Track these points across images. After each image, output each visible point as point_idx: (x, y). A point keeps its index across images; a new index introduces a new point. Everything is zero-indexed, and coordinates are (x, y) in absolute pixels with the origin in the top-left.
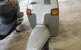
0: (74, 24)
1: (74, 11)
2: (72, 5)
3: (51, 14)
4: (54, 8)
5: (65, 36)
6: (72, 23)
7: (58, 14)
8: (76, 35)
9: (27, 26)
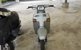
0: (56, 26)
1: (55, 17)
2: (52, 12)
3: (47, 21)
4: (48, 18)
5: (53, 33)
6: (55, 25)
7: (50, 21)
8: (58, 32)
9: (24, 30)
